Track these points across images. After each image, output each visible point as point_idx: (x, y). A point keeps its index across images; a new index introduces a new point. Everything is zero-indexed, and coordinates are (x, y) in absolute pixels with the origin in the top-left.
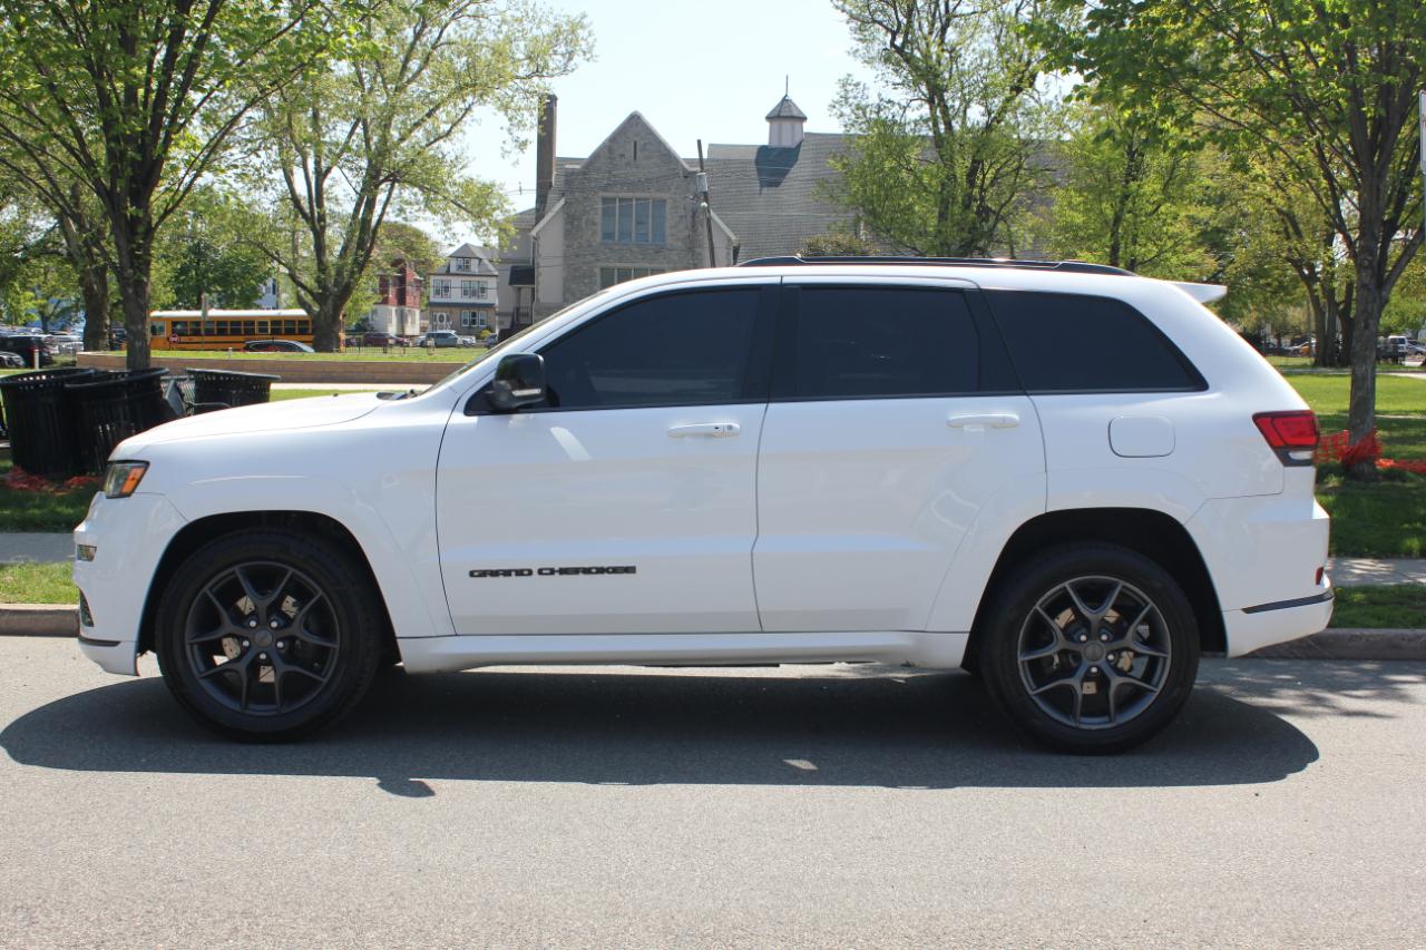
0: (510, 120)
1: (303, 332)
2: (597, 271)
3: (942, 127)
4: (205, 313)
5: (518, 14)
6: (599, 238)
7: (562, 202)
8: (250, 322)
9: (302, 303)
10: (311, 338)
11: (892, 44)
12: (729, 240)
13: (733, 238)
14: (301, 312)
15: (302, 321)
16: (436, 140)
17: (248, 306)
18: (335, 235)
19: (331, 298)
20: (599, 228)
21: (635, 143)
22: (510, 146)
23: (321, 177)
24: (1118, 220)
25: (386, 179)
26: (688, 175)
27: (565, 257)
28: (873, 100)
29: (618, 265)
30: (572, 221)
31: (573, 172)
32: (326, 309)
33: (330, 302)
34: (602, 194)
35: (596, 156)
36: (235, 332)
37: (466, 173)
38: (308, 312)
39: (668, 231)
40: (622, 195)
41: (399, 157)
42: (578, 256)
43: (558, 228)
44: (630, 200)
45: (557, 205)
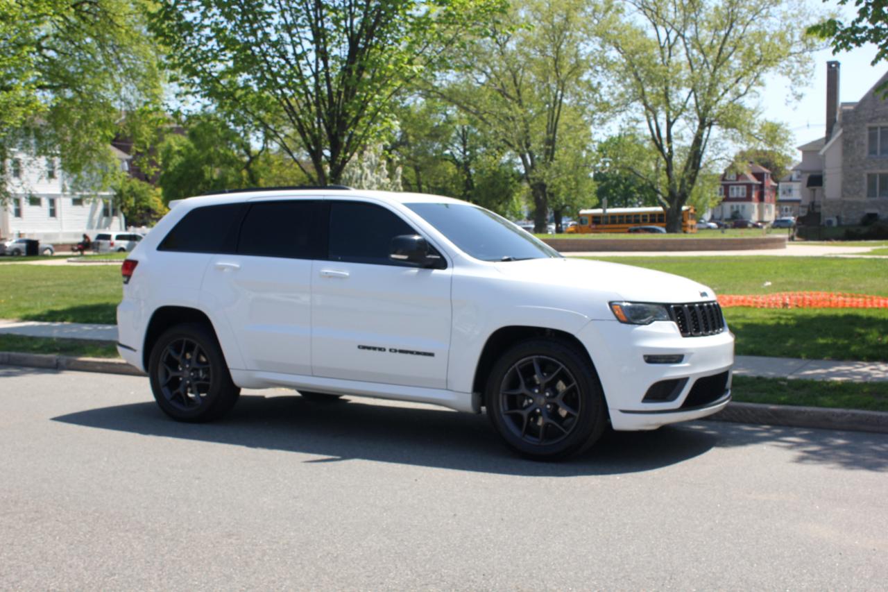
0: (793, 80)
1: (661, 221)
2: (865, 176)
4: (604, 211)
5: (796, 12)
6: (866, 154)
7: (842, 131)
8: (628, 216)
9: (661, 204)
10: (664, 224)
14: (660, 209)
15: (660, 215)
16: (738, 98)
17: (626, 206)
18: (679, 161)
19: (677, 200)
20: (866, 148)
22: (791, 98)
23: (670, 125)
25: (707, 126)
27: (843, 167)
29: (880, 171)
30: (847, 144)
31: (848, 112)
32: (673, 206)
33: (676, 202)
34: (868, 125)
35: (864, 100)
36: (621, 222)
37: (761, 118)
38: (663, 208)
40: (882, 124)
41: (715, 111)
42: (851, 166)
43: (838, 149)
44: (876, 128)
45: (838, 133)
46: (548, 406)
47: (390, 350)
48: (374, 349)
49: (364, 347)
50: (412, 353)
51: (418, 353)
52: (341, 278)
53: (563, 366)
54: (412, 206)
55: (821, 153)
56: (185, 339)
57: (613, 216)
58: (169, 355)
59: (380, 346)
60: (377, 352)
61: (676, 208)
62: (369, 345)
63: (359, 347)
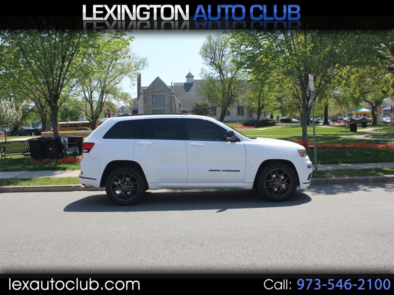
0: (131, 79)
1: (89, 126)
2: (151, 110)
3: (222, 78)
4: (68, 122)
6: (151, 103)
7: (143, 96)
8: (77, 124)
9: (88, 120)
11: (211, 61)
12: (179, 103)
13: (180, 102)
14: (88, 122)
15: (88, 123)
16: (116, 84)
17: (76, 121)
18: (95, 105)
19: (94, 118)
20: (151, 101)
21: (158, 83)
22: (131, 85)
23: (92, 93)
24: (260, 96)
25: (105, 93)
26: (170, 90)
27: (144, 108)
28: (208, 73)
29: (156, 109)
30: (145, 100)
31: (145, 90)
33: (94, 119)
34: (151, 94)
35: (150, 86)
36: (74, 126)
37: (122, 91)
38: (90, 121)
39: (166, 101)
40: (156, 94)
41: (108, 88)
42: (147, 107)
43: (142, 102)
44: (157, 95)
45: (142, 97)
46: (281, 184)
47: (222, 171)
48: (216, 171)
49: (211, 170)
50: (231, 171)
51: (233, 171)
52: (200, 146)
53: (286, 171)
55: (137, 103)
56: (125, 173)
57: (71, 125)
59: (218, 170)
61: (94, 121)
62: (213, 169)
63: (209, 170)
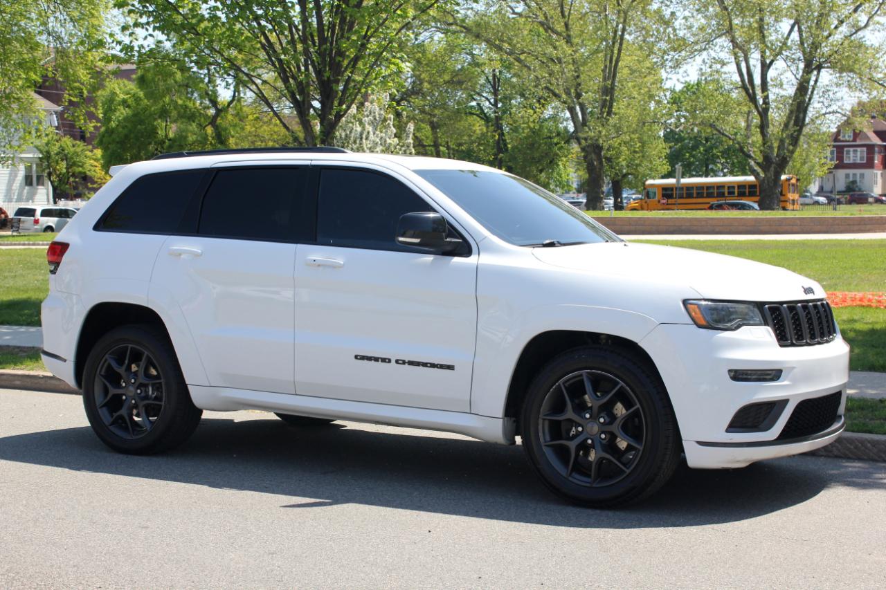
1: (752, 194)
10: (757, 199)
14: (751, 178)
15: (751, 186)
17: (707, 174)
18: (777, 116)
19: (773, 165)
23: (765, 69)
25: (815, 69)
32: (769, 175)
33: (772, 169)
36: (700, 195)
38: (756, 178)
41: (825, 49)
46: (603, 436)
47: (397, 361)
48: (376, 359)
49: (363, 358)
50: (425, 365)
51: (433, 366)
52: (334, 267)
53: (622, 383)
54: (423, 174)
56: (130, 346)
58: (109, 366)
59: (383, 356)
60: (380, 363)
61: (773, 177)
62: (369, 355)
63: (356, 357)
